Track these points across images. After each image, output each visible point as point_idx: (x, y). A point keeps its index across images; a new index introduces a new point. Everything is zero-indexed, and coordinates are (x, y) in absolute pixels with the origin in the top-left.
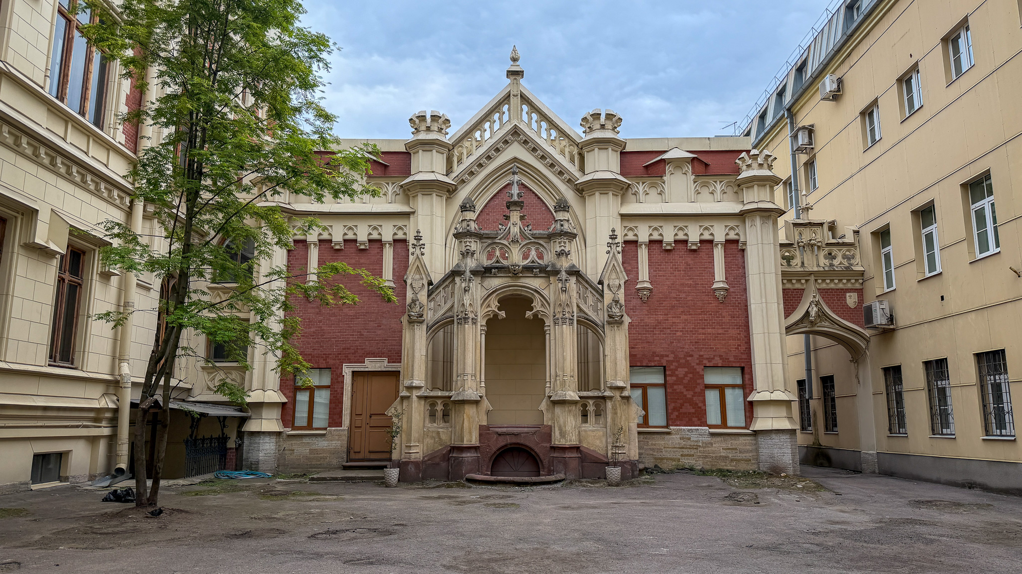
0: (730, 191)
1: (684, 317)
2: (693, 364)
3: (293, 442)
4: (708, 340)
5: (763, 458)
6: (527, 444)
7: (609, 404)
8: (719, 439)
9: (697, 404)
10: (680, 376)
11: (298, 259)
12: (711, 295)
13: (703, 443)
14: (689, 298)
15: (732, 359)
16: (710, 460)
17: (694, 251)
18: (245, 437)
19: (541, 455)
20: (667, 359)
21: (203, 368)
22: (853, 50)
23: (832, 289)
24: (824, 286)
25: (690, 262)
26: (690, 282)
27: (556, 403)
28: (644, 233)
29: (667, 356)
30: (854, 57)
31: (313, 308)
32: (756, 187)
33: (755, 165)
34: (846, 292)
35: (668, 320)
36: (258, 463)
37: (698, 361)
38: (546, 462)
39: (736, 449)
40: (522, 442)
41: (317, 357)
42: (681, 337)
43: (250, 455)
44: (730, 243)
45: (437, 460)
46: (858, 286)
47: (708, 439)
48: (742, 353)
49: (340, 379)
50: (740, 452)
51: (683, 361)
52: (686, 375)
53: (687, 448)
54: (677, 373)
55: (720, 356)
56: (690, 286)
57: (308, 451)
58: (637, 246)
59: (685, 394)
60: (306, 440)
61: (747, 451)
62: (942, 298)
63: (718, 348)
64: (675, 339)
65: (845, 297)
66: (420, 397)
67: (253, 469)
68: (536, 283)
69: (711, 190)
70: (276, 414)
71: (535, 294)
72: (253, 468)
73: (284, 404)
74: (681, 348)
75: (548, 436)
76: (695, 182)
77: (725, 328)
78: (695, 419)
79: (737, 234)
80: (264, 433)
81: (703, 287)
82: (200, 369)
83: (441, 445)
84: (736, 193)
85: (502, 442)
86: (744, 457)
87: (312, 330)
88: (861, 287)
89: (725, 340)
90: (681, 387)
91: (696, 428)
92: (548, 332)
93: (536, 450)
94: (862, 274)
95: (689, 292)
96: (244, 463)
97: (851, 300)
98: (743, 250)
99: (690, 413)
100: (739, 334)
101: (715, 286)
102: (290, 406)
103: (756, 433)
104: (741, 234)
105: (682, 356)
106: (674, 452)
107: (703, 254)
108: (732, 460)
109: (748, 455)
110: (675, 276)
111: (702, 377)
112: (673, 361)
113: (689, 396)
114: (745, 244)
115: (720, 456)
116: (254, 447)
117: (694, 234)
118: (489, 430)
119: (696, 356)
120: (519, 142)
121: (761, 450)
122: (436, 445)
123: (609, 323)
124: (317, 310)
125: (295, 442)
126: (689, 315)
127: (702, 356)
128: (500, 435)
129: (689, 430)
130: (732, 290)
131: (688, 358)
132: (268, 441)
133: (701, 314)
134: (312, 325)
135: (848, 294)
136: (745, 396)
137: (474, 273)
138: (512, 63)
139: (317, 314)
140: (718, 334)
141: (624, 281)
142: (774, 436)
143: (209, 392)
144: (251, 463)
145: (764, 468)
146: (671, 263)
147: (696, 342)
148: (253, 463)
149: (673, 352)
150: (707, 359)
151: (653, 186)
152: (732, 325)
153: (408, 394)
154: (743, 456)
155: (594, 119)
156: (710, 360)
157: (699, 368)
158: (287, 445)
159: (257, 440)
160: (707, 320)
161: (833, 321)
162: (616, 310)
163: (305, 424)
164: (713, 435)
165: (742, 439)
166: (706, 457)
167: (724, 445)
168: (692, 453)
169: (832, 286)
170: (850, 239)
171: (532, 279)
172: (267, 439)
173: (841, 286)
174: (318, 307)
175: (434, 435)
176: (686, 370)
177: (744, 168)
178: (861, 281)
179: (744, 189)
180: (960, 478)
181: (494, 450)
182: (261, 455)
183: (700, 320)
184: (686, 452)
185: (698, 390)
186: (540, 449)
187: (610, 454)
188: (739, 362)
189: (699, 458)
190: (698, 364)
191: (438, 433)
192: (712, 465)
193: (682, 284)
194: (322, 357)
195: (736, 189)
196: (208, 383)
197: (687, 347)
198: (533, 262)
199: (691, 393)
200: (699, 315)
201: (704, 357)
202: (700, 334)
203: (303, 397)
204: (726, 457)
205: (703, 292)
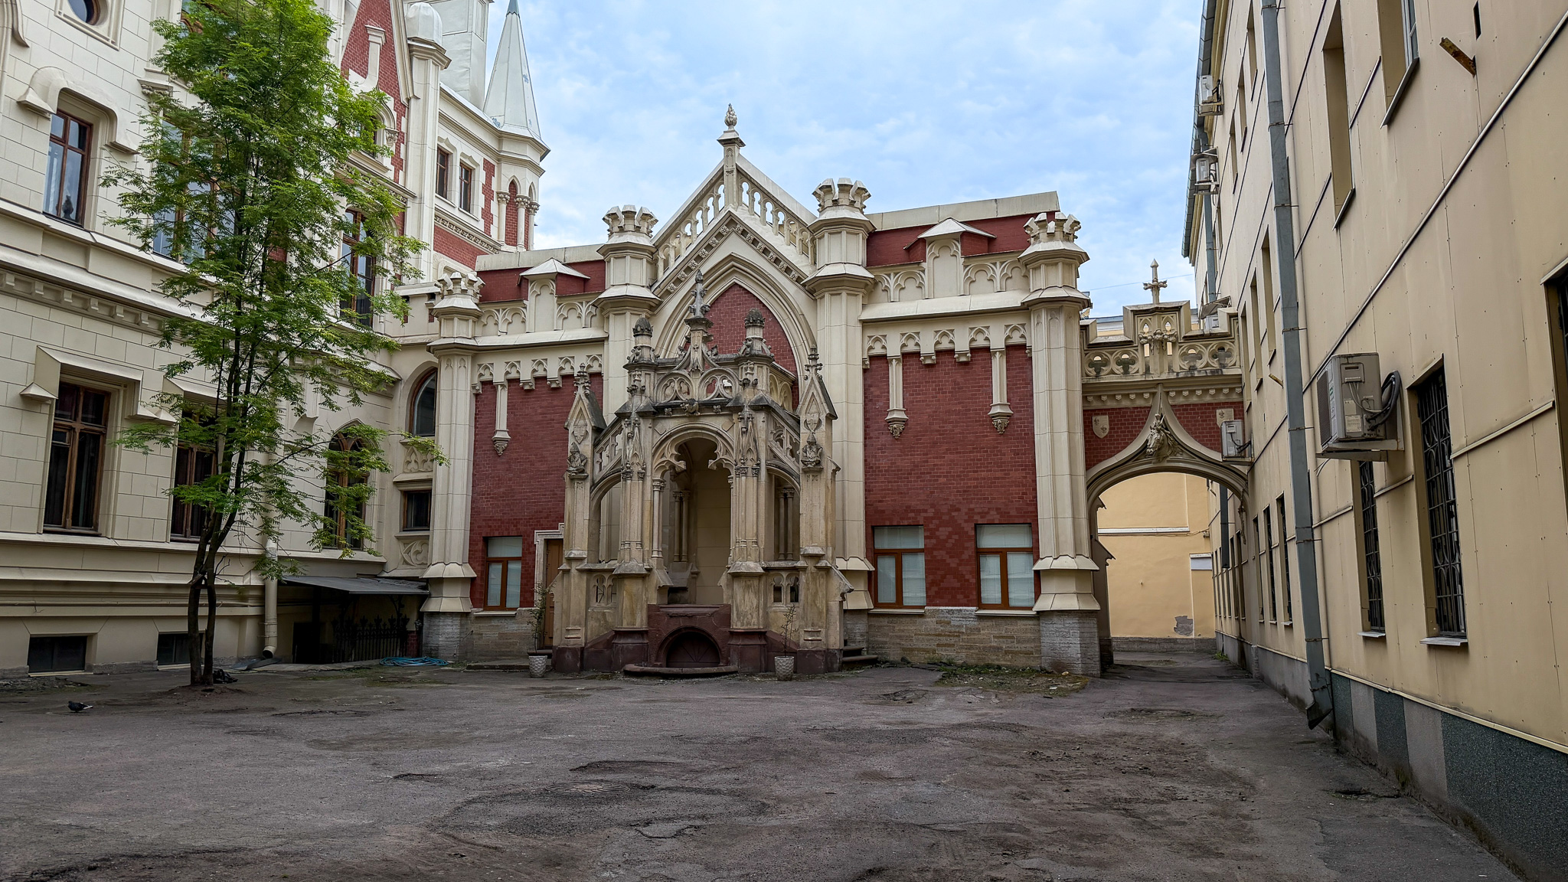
0: (1017, 274)
1: (949, 457)
2: (959, 522)
3: (483, 625)
4: (981, 487)
5: (1044, 650)
6: (704, 628)
7: (803, 578)
8: (989, 623)
9: (963, 576)
10: (941, 538)
11: (486, 405)
12: (987, 425)
13: (967, 628)
14: (957, 430)
15: (1013, 513)
16: (977, 651)
17: (966, 364)
18: (425, 619)
19: (719, 642)
20: (925, 515)
21: (398, 538)
23: (1195, 405)
24: (1181, 400)
25: (960, 380)
26: (959, 407)
27: (736, 577)
28: (893, 344)
29: (925, 511)
30: (1225, 48)
31: (503, 463)
32: (1042, 267)
34: (1217, 408)
35: (927, 462)
36: (438, 648)
37: (967, 518)
38: (723, 650)
39: (1012, 637)
40: (697, 626)
41: (506, 523)
42: (944, 484)
43: (430, 639)
44: (1018, 348)
45: (601, 647)
46: (1233, 398)
47: (975, 623)
48: (1028, 504)
49: (531, 550)
50: (1018, 642)
51: (945, 517)
52: (949, 537)
53: (945, 635)
54: (937, 533)
55: (998, 509)
56: (958, 413)
57: (496, 636)
58: (886, 363)
59: (948, 562)
60: (495, 623)
61: (1028, 641)
63: (995, 498)
64: (936, 488)
65: (1214, 416)
66: (581, 571)
67: (433, 655)
68: (716, 423)
69: (988, 275)
70: (454, 591)
71: (718, 437)
72: (433, 653)
73: (473, 579)
74: (945, 500)
75: (727, 618)
76: (966, 267)
77: (1005, 470)
78: (960, 596)
79: (1023, 336)
80: (444, 613)
81: (976, 414)
82: (395, 540)
84: (1025, 276)
85: (674, 626)
86: (1023, 649)
87: (502, 490)
88: (1240, 400)
89: (1004, 486)
90: (943, 553)
91: (962, 608)
92: (733, 486)
93: (713, 635)
94: (1239, 379)
95: (957, 422)
96: (424, 649)
97: (1224, 419)
98: (1029, 359)
99: (953, 588)
100: (1026, 477)
101: (993, 411)
102: (478, 582)
103: (1039, 615)
104: (1027, 336)
105: (946, 511)
106: (928, 640)
107: (975, 368)
108: (1007, 652)
109: (1029, 646)
110: (939, 401)
111: (973, 539)
112: (933, 518)
113: (953, 565)
114: (1031, 349)
115: (990, 647)
116: (435, 631)
117: (962, 341)
118: (658, 611)
119: (964, 510)
121: (1042, 639)
122: (600, 629)
123: (804, 471)
124: (507, 466)
126: (957, 453)
127: (973, 509)
128: (671, 617)
129: (949, 612)
130: (1015, 416)
131: (953, 514)
132: (450, 623)
133: (973, 452)
134: (501, 484)
135: (1218, 411)
136: (1034, 563)
137: (643, 414)
138: (727, 128)
139: (507, 470)
140: (995, 478)
142: (1055, 619)
143: (405, 566)
144: (431, 649)
145: (1045, 663)
146: (933, 382)
147: (964, 491)
148: (433, 648)
149: (933, 506)
150: (979, 513)
151: (910, 277)
152: (1015, 466)
153: (568, 568)
154: (1022, 647)
155: (826, 193)
156: (983, 515)
157: (969, 527)
158: (474, 627)
159: (436, 621)
160: (981, 460)
161: (1194, 454)
162: (811, 455)
163: (498, 604)
164: (980, 617)
165: (1020, 623)
166: (971, 648)
167: (996, 632)
168: (952, 642)
169: (1194, 400)
171: (714, 418)
172: (449, 621)
173: (1208, 399)
174: (508, 462)
175: (599, 617)
176: (950, 529)
177: (1031, 240)
178: (1237, 390)
179: (1030, 271)
182: (441, 640)
183: (971, 460)
184: (944, 640)
186: (717, 634)
187: (801, 642)
188: (1024, 516)
189: (962, 648)
190: (966, 521)
191: (604, 614)
192: (979, 659)
193: (948, 412)
194: (512, 523)
195: (1021, 270)
196: (404, 555)
197: (953, 498)
198: (719, 396)
199: (957, 561)
200: (970, 452)
201: (976, 510)
202: (970, 479)
203: (496, 571)
204: (999, 648)
205: (976, 421)
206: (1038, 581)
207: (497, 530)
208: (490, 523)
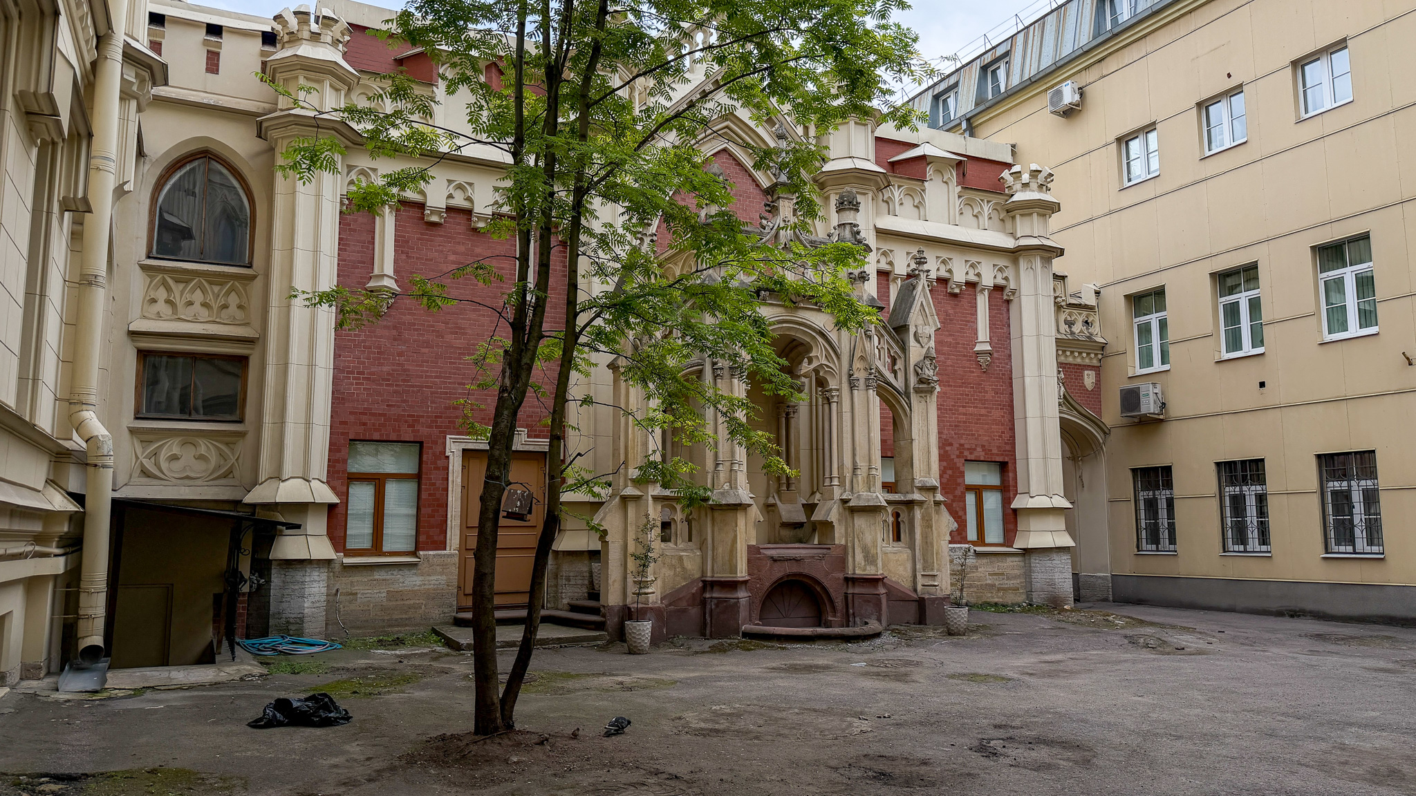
0: (995, 215)
2: (953, 457)
3: (355, 579)
4: (969, 422)
5: (1037, 585)
6: (814, 574)
7: (918, 513)
8: (985, 561)
11: (355, 230)
12: (973, 361)
13: (967, 567)
14: (949, 362)
15: (995, 451)
16: (975, 590)
17: (955, 295)
18: (273, 571)
19: (831, 591)
21: (133, 431)
22: (1110, 54)
23: (1070, 364)
24: (1062, 359)
25: (951, 311)
26: (950, 339)
27: (854, 511)
28: (900, 262)
30: (1111, 64)
31: (386, 327)
32: (1035, 215)
33: (1034, 185)
34: (1087, 370)
36: (301, 620)
37: (958, 453)
38: (839, 603)
39: (1003, 574)
40: (806, 571)
41: (395, 420)
43: (285, 605)
44: (998, 289)
45: (683, 604)
46: (1095, 363)
47: (972, 561)
48: (1006, 443)
49: (440, 463)
50: (1008, 579)
52: (944, 472)
55: (983, 446)
56: (949, 345)
57: (384, 595)
58: (888, 280)
60: (379, 575)
61: (1015, 577)
62: (1262, 385)
63: (980, 435)
65: (1082, 376)
66: (655, 498)
67: (291, 632)
68: (819, 319)
69: (976, 211)
70: (316, 525)
71: (817, 337)
72: (293, 629)
73: (331, 507)
75: (842, 562)
76: (959, 197)
77: (987, 408)
79: (1006, 279)
80: (310, 562)
81: (964, 348)
82: (126, 433)
83: (685, 579)
84: (1002, 220)
85: (779, 572)
86: (1012, 586)
87: (385, 369)
88: (1099, 365)
89: (987, 424)
91: (959, 545)
92: (835, 399)
93: (826, 584)
94: (1103, 347)
95: (949, 355)
96: (272, 622)
97: (1089, 379)
98: (1008, 302)
100: (1003, 417)
101: (978, 348)
102: (340, 510)
103: (1027, 552)
104: (1011, 278)
107: (964, 302)
108: (999, 589)
109: (1017, 582)
111: (962, 474)
114: (1013, 292)
115: (986, 584)
116: (294, 590)
117: (959, 273)
118: (760, 553)
119: (956, 445)
121: (1034, 575)
122: (678, 579)
123: (917, 391)
124: (394, 332)
125: (359, 578)
126: (949, 386)
127: (963, 445)
128: (775, 561)
129: (951, 550)
130: (995, 355)
131: (948, 448)
132: (317, 578)
133: (963, 387)
134: (384, 359)
135: (1086, 372)
136: (1006, 501)
139: (395, 340)
140: (981, 415)
141: (934, 329)
142: (1055, 556)
143: (145, 480)
144: (288, 622)
145: (1037, 599)
147: (956, 426)
148: (291, 620)
150: (968, 449)
151: (910, 192)
152: (995, 405)
153: (637, 493)
154: (1008, 583)
156: (971, 450)
157: (959, 462)
158: (343, 584)
159: (298, 576)
160: (968, 395)
161: (1073, 406)
162: (929, 373)
163: (367, 544)
164: (977, 555)
165: (1009, 559)
166: (971, 586)
167: (990, 569)
169: (1072, 360)
170: (1090, 300)
171: (814, 313)
172: (315, 573)
173: (1079, 361)
174: (395, 327)
175: (673, 562)
176: (945, 464)
177: (1018, 186)
178: (1100, 356)
179: (1018, 217)
180: (1274, 605)
181: (768, 584)
183: (962, 395)
185: (958, 493)
186: (831, 582)
187: (919, 587)
188: (1002, 455)
190: (958, 457)
191: (681, 558)
192: (977, 597)
193: (941, 342)
194: (406, 422)
195: (1003, 214)
196: (145, 462)
199: (952, 496)
200: (960, 387)
201: (966, 446)
202: (960, 414)
203: (361, 496)
204: (994, 585)
205: (964, 356)
206: (1012, 518)
207: (376, 430)
208: (364, 418)
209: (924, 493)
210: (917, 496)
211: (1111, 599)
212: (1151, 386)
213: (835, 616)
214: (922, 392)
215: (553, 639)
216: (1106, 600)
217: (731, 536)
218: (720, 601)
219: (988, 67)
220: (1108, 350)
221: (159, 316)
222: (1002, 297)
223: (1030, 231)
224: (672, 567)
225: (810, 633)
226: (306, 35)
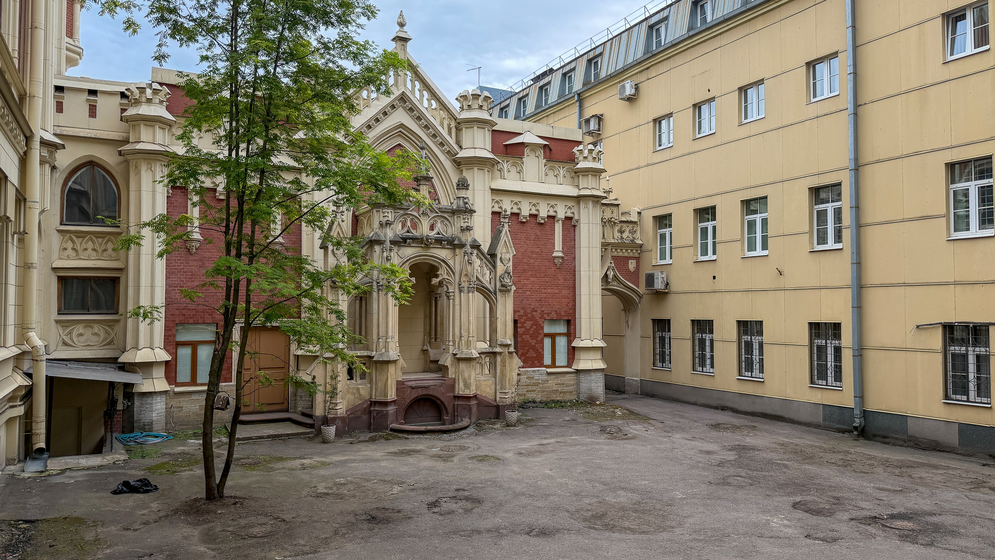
0: (568, 175)
1: (532, 279)
2: (536, 318)
3: (181, 399)
4: (548, 298)
5: (582, 390)
6: (435, 394)
7: (499, 359)
8: (553, 377)
9: (538, 350)
10: (527, 328)
11: (176, 206)
12: (552, 262)
13: (542, 380)
14: (536, 264)
15: (563, 314)
16: (546, 393)
17: (542, 224)
18: (135, 398)
19: (446, 403)
20: (519, 314)
21: (57, 321)
22: (652, 65)
23: (620, 257)
24: (615, 254)
25: (539, 234)
26: (538, 250)
27: (460, 360)
28: (508, 205)
29: (519, 311)
30: (653, 72)
31: (195, 260)
32: (590, 176)
33: (590, 158)
34: (629, 259)
35: (520, 281)
36: (151, 424)
37: (540, 316)
38: (450, 409)
39: (564, 384)
40: (431, 393)
41: (201, 312)
42: (529, 295)
43: (142, 416)
44: (568, 219)
45: (359, 414)
46: (636, 255)
47: (545, 377)
48: (570, 309)
50: (566, 386)
51: (529, 316)
52: (531, 327)
53: (531, 385)
54: (525, 325)
55: (556, 311)
56: (537, 253)
57: (198, 407)
58: (500, 217)
59: (530, 342)
60: (195, 397)
61: (571, 385)
62: (714, 278)
63: (554, 305)
64: (525, 298)
65: (628, 263)
67: (146, 430)
68: (443, 253)
69: (556, 173)
70: (159, 373)
71: (442, 263)
72: (147, 428)
73: (167, 362)
74: (529, 305)
75: (452, 387)
76: (545, 166)
77: (559, 289)
78: (536, 362)
79: (573, 213)
80: (155, 393)
81: (546, 255)
82: (54, 322)
83: (360, 400)
84: (572, 177)
85: (415, 394)
86: (569, 391)
87: (195, 283)
88: (639, 256)
89: (559, 298)
90: (528, 336)
91: (538, 369)
92: (452, 298)
93: (443, 399)
94: (641, 246)
95: (537, 259)
96: (135, 425)
97: (632, 265)
98: (575, 226)
99: (533, 357)
100: (569, 294)
101: (555, 254)
102: (172, 364)
103: (578, 372)
104: (575, 213)
105: (530, 312)
106: (522, 389)
107: (547, 227)
108: (561, 393)
109: (571, 388)
110: (527, 245)
111: (542, 328)
112: (523, 316)
113: (533, 344)
114: (577, 221)
115: (553, 390)
116: (147, 408)
117: (544, 211)
118: (404, 385)
119: (539, 311)
120: (404, 108)
121: (581, 384)
122: (356, 400)
123: (501, 291)
124: (200, 263)
125: (183, 399)
126: (536, 277)
127: (543, 311)
128: (413, 388)
129: (533, 371)
130: (566, 258)
131: (534, 313)
132: (159, 401)
133: (544, 277)
134: (194, 278)
135: (630, 261)
136: (570, 342)
137: (393, 242)
138: (398, 28)
139: (200, 267)
140: (555, 293)
141: (512, 255)
142: (592, 374)
143: (65, 348)
144: (144, 425)
145: (583, 398)
146: (525, 233)
147: (539, 300)
148: (146, 424)
149: (523, 308)
150: (547, 313)
151: (514, 165)
152: (564, 287)
154: (567, 389)
155: (473, 99)
156: (548, 314)
157: (540, 321)
158: (175, 402)
159: (149, 400)
160: (548, 282)
161: (620, 282)
162: (507, 281)
163: (188, 380)
164: (549, 374)
165: (568, 376)
166: (543, 391)
167: (556, 382)
168: (534, 389)
169: (621, 254)
170: (634, 218)
171: (440, 250)
172: (159, 399)
173: (626, 254)
174: (200, 260)
175: (354, 391)
176: (532, 322)
177: (581, 158)
178: (639, 251)
179: (580, 176)
181: (408, 401)
182: (154, 416)
183: (543, 282)
184: (530, 388)
185: (539, 339)
186: (445, 397)
187: (498, 399)
188: (567, 316)
189: (539, 392)
190: (540, 318)
191: (358, 389)
192: (548, 397)
193: (532, 252)
194: (208, 312)
195: (573, 174)
196: (65, 338)
197: (533, 304)
198: (438, 233)
199: (535, 341)
200: (543, 277)
201: (545, 312)
202: (543, 293)
203: (185, 353)
204: (557, 391)
205: (546, 259)
206: (572, 352)
207: (190, 318)
208: (184, 312)
209: (502, 348)
210: (498, 350)
211: (640, 393)
212: (660, 273)
213: (447, 416)
214: (503, 291)
215: (284, 434)
216: (637, 393)
217: (385, 377)
218: (378, 412)
219: (593, 60)
220: (644, 248)
221: (68, 258)
222: (570, 224)
223: (588, 186)
224: (353, 394)
225: (423, 430)
226: (144, 99)
